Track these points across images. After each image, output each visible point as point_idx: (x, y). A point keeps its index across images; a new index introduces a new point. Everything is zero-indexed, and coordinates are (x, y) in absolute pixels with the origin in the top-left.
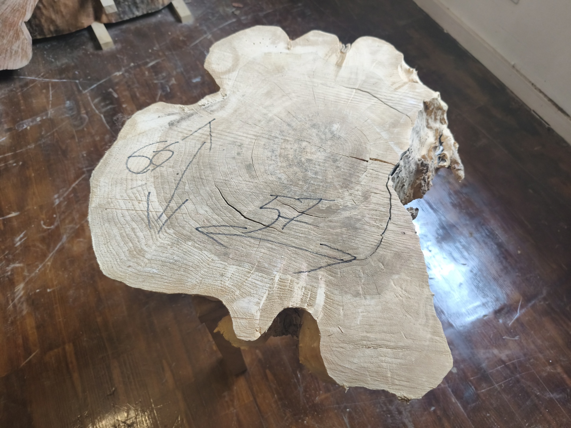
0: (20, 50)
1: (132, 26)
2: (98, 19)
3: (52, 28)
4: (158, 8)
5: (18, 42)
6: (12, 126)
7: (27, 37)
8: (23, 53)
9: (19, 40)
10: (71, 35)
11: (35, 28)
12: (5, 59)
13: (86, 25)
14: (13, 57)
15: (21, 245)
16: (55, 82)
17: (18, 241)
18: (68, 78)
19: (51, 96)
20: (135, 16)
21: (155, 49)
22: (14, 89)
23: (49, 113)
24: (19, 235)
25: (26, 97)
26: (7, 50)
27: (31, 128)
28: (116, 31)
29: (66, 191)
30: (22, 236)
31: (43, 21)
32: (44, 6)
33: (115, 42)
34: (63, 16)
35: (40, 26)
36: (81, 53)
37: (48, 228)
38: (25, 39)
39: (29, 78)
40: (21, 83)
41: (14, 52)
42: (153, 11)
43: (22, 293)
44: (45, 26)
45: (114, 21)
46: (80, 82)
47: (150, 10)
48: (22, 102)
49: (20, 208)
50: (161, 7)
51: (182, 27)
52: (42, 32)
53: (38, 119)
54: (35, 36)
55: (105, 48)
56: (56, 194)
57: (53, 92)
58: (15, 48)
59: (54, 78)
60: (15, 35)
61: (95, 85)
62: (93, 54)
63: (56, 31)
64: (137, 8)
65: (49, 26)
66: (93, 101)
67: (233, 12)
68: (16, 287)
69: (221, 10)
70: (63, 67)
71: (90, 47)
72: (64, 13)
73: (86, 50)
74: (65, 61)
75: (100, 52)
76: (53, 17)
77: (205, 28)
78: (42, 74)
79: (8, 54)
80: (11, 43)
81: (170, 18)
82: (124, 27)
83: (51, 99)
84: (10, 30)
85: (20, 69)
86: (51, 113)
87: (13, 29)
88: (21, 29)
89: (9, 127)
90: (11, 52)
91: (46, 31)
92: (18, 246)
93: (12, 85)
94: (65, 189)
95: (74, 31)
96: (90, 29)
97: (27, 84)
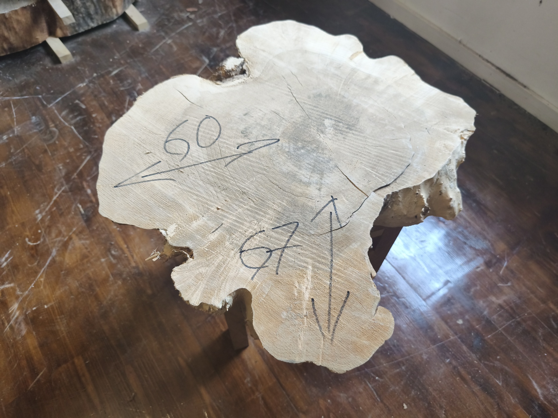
1: (88, 38)
2: (52, 33)
3: (5, 46)
4: (113, 18)
10: (26, 52)
13: (41, 41)
15: (7, 265)
16: (16, 99)
17: (4, 261)
18: (31, 94)
19: (14, 113)
20: (90, 28)
21: (116, 57)
23: (16, 130)
24: (4, 256)
28: (73, 44)
29: (47, 205)
30: (7, 255)
33: (73, 54)
34: (16, 33)
36: (39, 68)
37: (35, 244)
42: (108, 21)
43: (18, 313)
45: (69, 35)
46: (43, 97)
47: (105, 20)
50: (115, 17)
51: (139, 35)
53: (5, 137)
55: (64, 62)
56: (37, 209)
57: (15, 109)
59: (14, 96)
61: (60, 99)
62: (52, 69)
63: (10, 49)
64: (92, 19)
65: (2, 44)
66: (60, 114)
67: (188, 17)
68: (10, 308)
69: (175, 15)
70: (23, 83)
71: (48, 62)
72: (17, 30)
73: (45, 66)
74: (23, 78)
75: (59, 66)
76: (6, 34)
77: (163, 34)
81: (126, 27)
82: (80, 39)
83: (15, 116)
86: (17, 130)
92: (5, 267)
94: (46, 204)
95: (29, 47)
96: (45, 44)
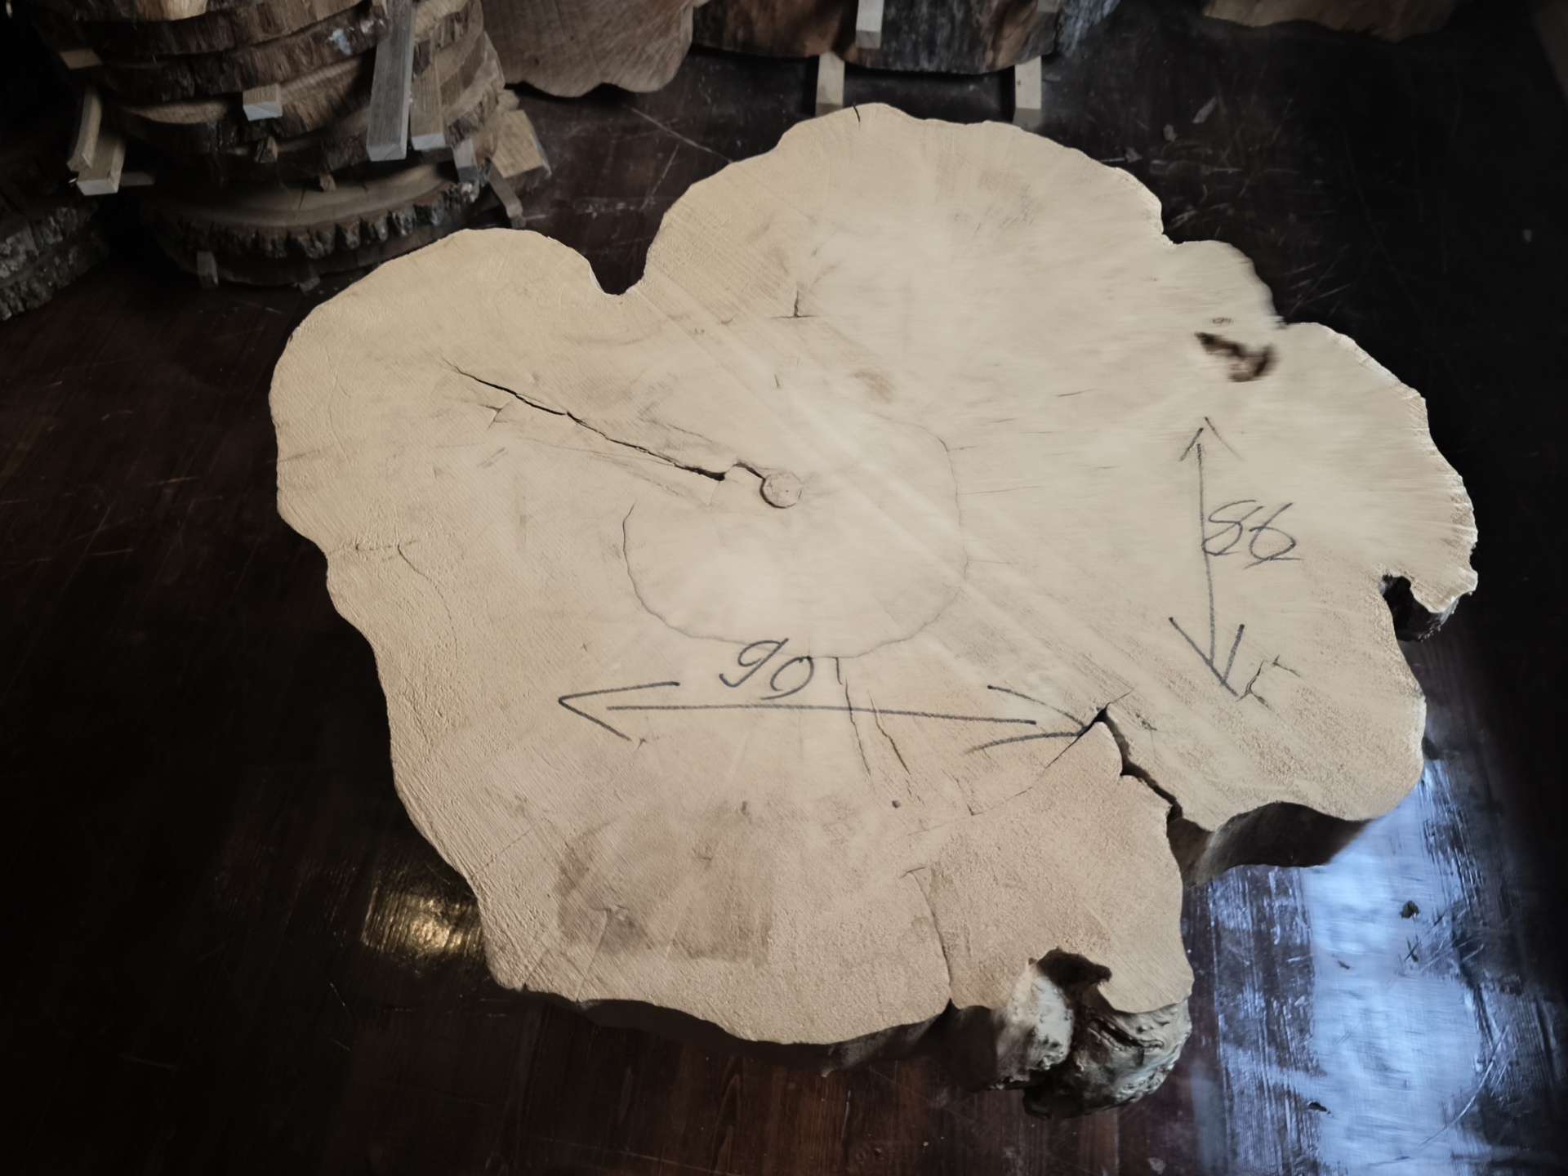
0: (657, 58)
1: (900, 89)
2: (839, 47)
3: (740, 35)
4: (977, 70)
5: (661, 41)
6: (568, 199)
7: (682, 37)
8: (661, 66)
9: (666, 37)
10: (771, 62)
11: (709, 24)
12: (623, 63)
13: (810, 49)
14: (639, 66)
16: (690, 145)
18: (718, 148)
19: (667, 170)
20: (917, 69)
22: (610, 129)
23: (646, 202)
25: (623, 153)
26: (634, 49)
27: (597, 218)
28: (863, 87)
31: (731, 14)
34: (773, 19)
35: (720, 24)
36: (769, 106)
38: (678, 39)
39: (647, 117)
40: (628, 123)
41: (644, 57)
42: (963, 73)
44: (731, 25)
45: (868, 65)
47: (957, 67)
48: (610, 159)
50: (983, 70)
52: (718, 35)
53: (621, 206)
54: (702, 39)
57: (673, 163)
58: (650, 50)
59: (691, 137)
60: (663, 27)
62: (790, 118)
63: (745, 43)
64: (931, 54)
65: (737, 28)
70: (721, 121)
71: (792, 101)
72: (778, 14)
73: (783, 104)
74: (730, 109)
76: (754, 13)
78: (675, 120)
79: (633, 58)
80: (649, 37)
81: (992, 102)
82: (884, 84)
83: (663, 176)
84: (658, 13)
85: (642, 95)
86: (648, 204)
87: (666, 13)
88: (680, 17)
89: (561, 199)
90: (640, 56)
91: (727, 35)
93: (611, 120)
95: (780, 56)
96: (813, 64)
97: (636, 129)
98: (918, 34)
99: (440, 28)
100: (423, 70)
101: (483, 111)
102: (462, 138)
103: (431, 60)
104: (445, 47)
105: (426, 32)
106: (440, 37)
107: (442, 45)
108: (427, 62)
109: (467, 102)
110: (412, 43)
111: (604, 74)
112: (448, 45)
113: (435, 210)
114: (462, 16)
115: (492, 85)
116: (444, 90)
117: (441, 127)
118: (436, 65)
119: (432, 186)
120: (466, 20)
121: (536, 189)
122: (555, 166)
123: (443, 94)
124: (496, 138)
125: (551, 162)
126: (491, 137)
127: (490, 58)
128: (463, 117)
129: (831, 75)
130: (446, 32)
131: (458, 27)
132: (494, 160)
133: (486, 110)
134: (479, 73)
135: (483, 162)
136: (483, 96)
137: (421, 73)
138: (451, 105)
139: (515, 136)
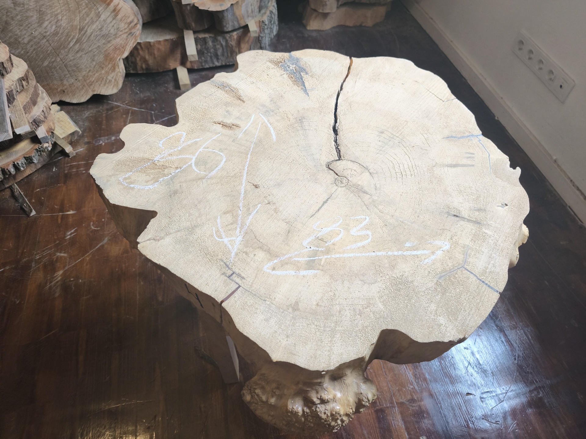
0: (113, 80)
1: (210, 74)
2: (183, 64)
3: (144, 66)
5: (113, 74)
6: (91, 141)
7: (121, 71)
8: (115, 83)
9: (114, 72)
10: (158, 74)
11: (130, 64)
12: (100, 85)
13: (172, 68)
14: (107, 85)
15: (70, 238)
16: (135, 110)
17: (69, 235)
18: (147, 109)
19: (128, 121)
20: (214, 66)
22: (101, 111)
24: (71, 231)
25: (109, 118)
26: (103, 79)
27: (105, 145)
28: (195, 76)
30: (73, 231)
31: (138, 59)
32: (142, 48)
33: (193, 85)
34: (155, 58)
35: (135, 64)
36: (162, 90)
39: (116, 103)
40: (108, 107)
41: (108, 81)
42: (231, 64)
43: (59, 278)
44: (139, 63)
45: (196, 68)
46: (154, 114)
47: (228, 62)
48: (104, 122)
49: (78, 208)
52: (135, 68)
53: (113, 138)
54: (129, 71)
55: (183, 89)
57: (131, 118)
58: (109, 78)
59: (135, 107)
60: (112, 68)
61: (166, 118)
62: (171, 92)
63: (147, 69)
64: (218, 59)
65: (142, 64)
68: (56, 272)
70: (145, 99)
71: (171, 86)
72: (156, 56)
73: (167, 88)
74: (148, 94)
75: (178, 91)
76: (147, 57)
78: (127, 102)
79: (103, 82)
80: (107, 73)
82: (203, 73)
84: (109, 64)
85: (111, 95)
87: (112, 63)
88: (118, 63)
89: (88, 141)
90: (106, 81)
91: (139, 67)
92: (67, 239)
93: (101, 107)
95: (161, 71)
96: (175, 71)
97: (112, 108)
98: (210, 53)
99: (16, 84)
100: (13, 102)
101: (45, 114)
102: (39, 126)
103: (15, 97)
104: (20, 92)
105: (10, 87)
106: (17, 88)
107: (19, 91)
108: (14, 99)
109: (36, 112)
110: (5, 92)
111: (93, 91)
112: (22, 90)
113: (34, 157)
114: (25, 78)
115: (46, 103)
116: (25, 108)
117: (27, 123)
118: (18, 99)
119: (30, 148)
120: (27, 79)
121: (76, 140)
122: (82, 129)
123: (24, 110)
124: (54, 124)
125: (80, 128)
126: (51, 123)
127: (42, 93)
128: (36, 118)
129: (183, 75)
130: (20, 85)
131: (24, 83)
132: (55, 132)
133: (46, 113)
134: (39, 99)
135: (50, 134)
136: (43, 108)
137: (12, 103)
138: (29, 114)
139: (62, 121)
